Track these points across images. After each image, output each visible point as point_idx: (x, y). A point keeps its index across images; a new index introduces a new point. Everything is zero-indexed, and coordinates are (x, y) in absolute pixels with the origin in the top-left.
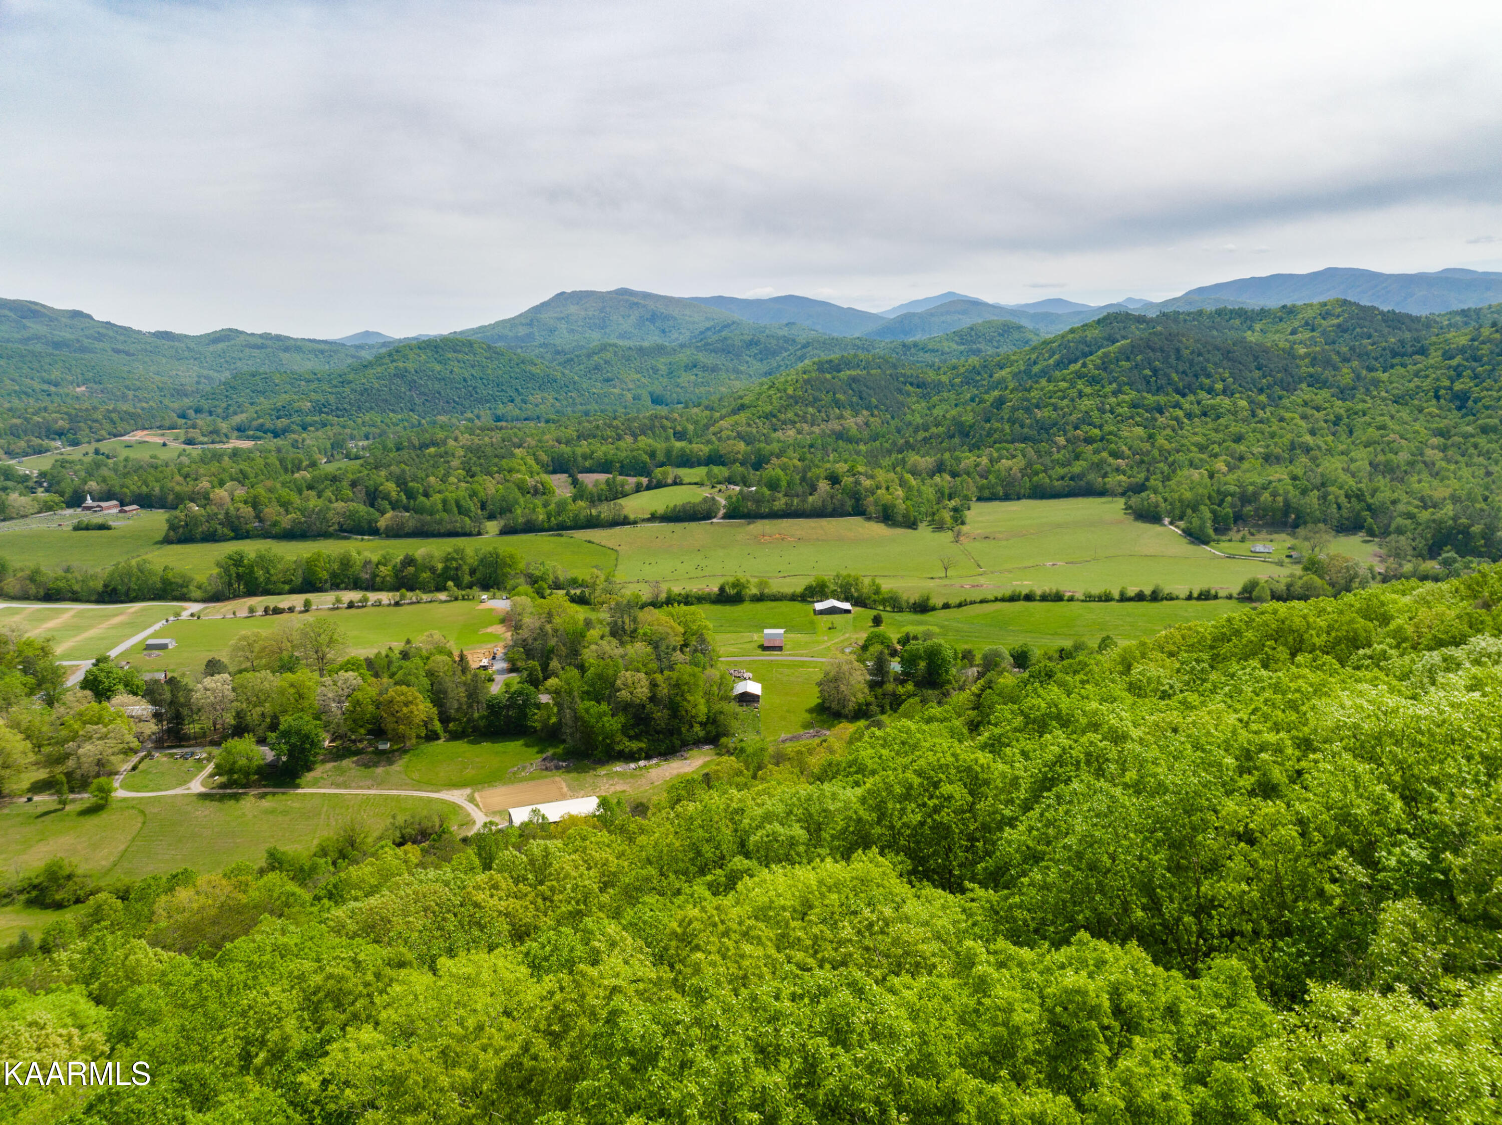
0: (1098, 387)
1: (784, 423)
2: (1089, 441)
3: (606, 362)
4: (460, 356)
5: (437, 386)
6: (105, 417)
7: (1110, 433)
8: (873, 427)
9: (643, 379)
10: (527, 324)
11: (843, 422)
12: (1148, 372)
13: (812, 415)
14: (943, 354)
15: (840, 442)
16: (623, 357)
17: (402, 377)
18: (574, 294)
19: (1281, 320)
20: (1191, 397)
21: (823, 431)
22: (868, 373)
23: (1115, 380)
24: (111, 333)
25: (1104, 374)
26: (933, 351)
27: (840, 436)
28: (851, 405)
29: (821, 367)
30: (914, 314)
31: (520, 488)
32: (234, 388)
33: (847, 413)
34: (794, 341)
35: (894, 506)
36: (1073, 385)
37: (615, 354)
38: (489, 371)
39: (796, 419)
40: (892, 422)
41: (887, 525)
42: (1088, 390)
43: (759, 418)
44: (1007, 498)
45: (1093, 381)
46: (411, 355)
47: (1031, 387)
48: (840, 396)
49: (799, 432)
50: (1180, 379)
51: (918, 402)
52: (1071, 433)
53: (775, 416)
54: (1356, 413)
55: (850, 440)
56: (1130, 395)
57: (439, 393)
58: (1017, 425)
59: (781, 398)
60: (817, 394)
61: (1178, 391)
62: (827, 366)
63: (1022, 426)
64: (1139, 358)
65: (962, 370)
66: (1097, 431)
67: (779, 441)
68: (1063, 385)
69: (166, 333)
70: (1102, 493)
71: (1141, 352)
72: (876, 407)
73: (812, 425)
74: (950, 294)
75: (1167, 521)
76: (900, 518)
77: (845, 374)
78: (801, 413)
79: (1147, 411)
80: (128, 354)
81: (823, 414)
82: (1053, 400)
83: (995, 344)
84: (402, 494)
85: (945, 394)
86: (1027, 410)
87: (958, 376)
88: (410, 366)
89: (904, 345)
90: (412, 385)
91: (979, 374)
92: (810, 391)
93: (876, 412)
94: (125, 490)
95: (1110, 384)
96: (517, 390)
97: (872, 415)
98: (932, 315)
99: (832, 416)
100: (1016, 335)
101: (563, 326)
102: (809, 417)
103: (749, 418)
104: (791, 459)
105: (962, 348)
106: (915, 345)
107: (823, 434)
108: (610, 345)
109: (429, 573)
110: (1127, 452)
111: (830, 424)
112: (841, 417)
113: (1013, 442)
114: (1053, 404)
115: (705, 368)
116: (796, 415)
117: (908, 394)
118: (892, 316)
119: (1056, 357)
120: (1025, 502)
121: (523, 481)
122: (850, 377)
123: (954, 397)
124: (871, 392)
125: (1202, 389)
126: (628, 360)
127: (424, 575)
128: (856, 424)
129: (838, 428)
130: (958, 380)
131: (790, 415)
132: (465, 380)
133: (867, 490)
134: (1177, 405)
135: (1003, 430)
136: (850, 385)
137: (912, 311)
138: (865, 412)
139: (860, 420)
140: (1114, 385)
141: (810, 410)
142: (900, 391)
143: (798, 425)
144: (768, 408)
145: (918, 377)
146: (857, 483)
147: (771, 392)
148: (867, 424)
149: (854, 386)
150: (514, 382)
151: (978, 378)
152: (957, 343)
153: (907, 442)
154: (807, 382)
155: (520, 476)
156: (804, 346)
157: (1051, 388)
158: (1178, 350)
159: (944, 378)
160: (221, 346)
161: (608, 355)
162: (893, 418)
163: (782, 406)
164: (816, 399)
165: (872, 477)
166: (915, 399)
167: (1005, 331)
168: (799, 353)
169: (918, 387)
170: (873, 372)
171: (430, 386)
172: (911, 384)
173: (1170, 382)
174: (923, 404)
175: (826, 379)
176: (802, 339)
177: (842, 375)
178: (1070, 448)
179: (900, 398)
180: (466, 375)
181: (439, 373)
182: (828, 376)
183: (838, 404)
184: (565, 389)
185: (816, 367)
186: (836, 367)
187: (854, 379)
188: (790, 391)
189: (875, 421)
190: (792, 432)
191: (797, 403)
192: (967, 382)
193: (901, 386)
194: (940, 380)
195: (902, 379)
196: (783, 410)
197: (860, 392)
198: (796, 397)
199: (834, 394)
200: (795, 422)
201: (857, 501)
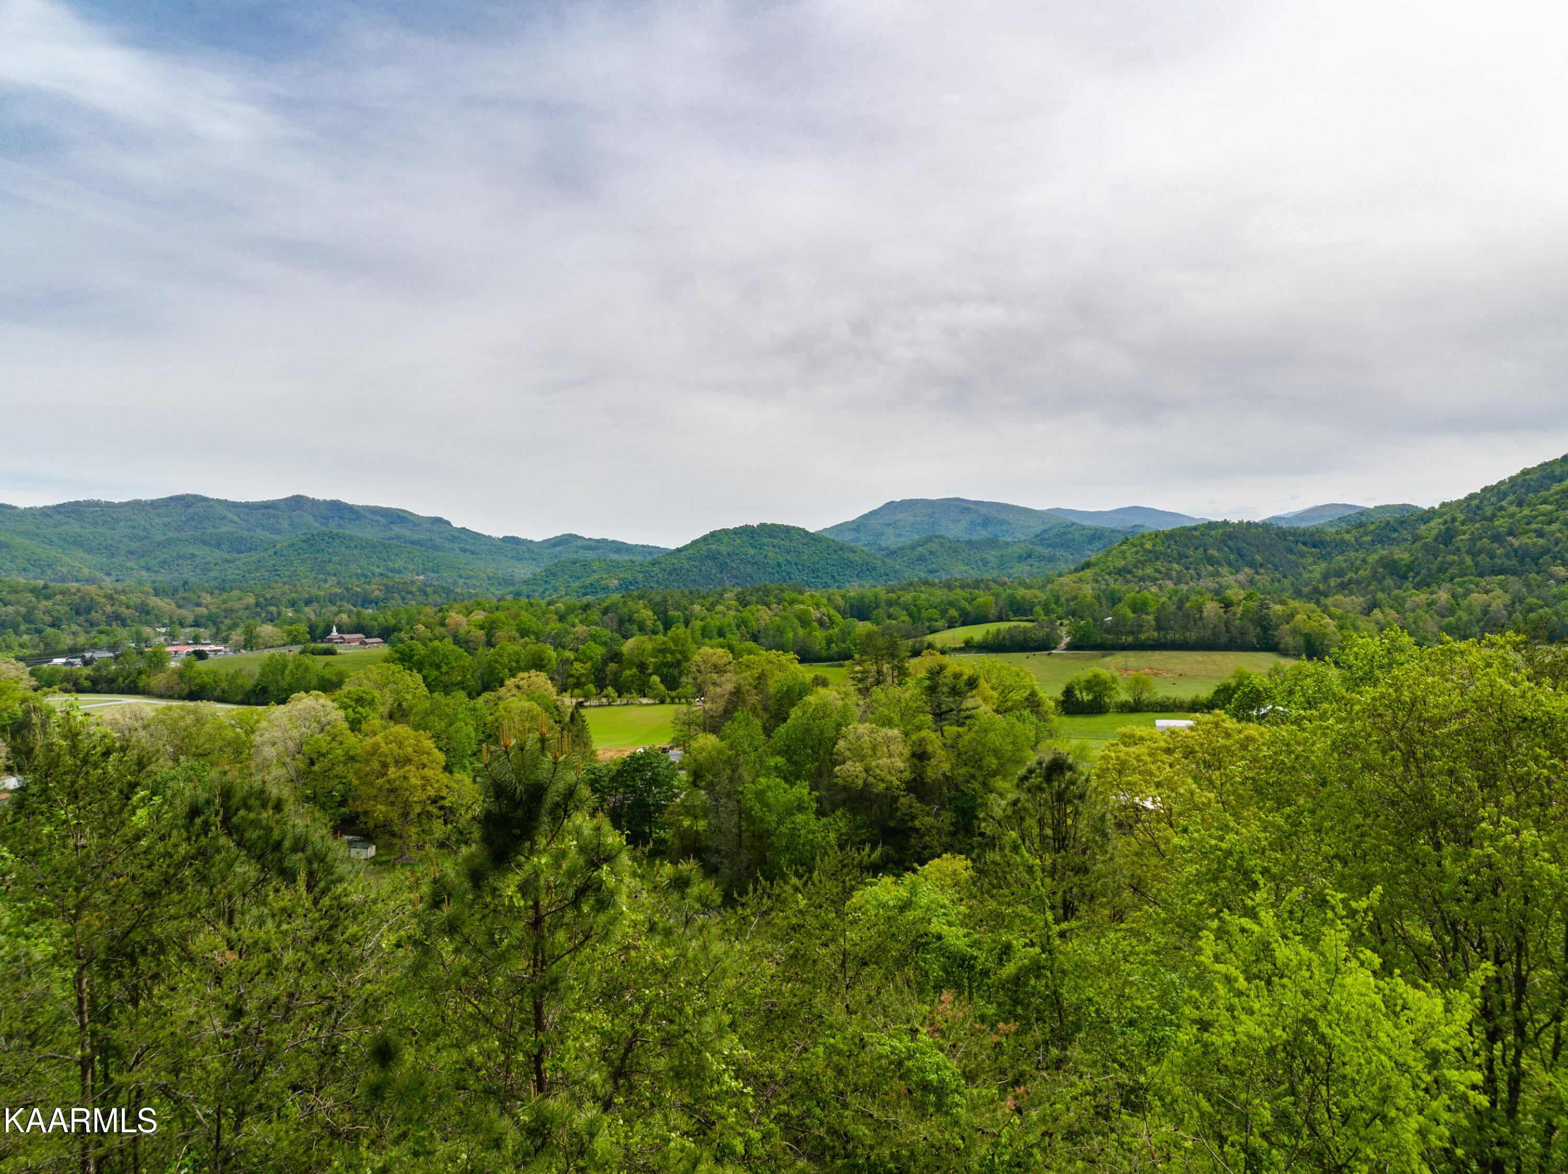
1: (1142, 579)
3: (931, 553)
4: (775, 541)
5: (749, 570)
6: (419, 589)
9: (971, 571)
10: (853, 530)
11: (1219, 579)
13: (1177, 572)
16: (950, 548)
17: (715, 558)
18: (904, 502)
24: (463, 536)
28: (1230, 564)
31: (799, 619)
32: (554, 575)
33: (1224, 570)
37: (942, 545)
38: (805, 557)
39: (1157, 575)
43: (1110, 574)
46: (726, 539)
48: (1212, 552)
51: (1315, 563)
53: (1129, 572)
57: (751, 577)
58: (1483, 556)
59: (1137, 553)
63: (1491, 556)
65: (1372, 528)
69: (513, 538)
72: (1261, 565)
73: (1179, 582)
78: (1163, 569)
80: (473, 553)
81: (1192, 572)
82: (1535, 526)
84: (659, 623)
86: (1496, 539)
87: (1367, 534)
88: (724, 549)
90: (723, 567)
91: (1395, 530)
92: (1174, 547)
93: (1262, 571)
94: (374, 623)
96: (833, 577)
97: (1257, 573)
99: (1204, 573)
101: (891, 530)
102: (1174, 573)
103: (1096, 574)
108: (937, 537)
109: (634, 670)
111: (1202, 581)
112: (1217, 574)
113: (1479, 575)
114: (1536, 531)
115: (1041, 558)
116: (1157, 571)
117: (1302, 555)
121: (806, 612)
124: (1254, 550)
126: (955, 551)
127: (628, 672)
128: (1238, 581)
129: (1213, 585)
130: (1368, 539)
131: (1149, 571)
132: (779, 565)
133: (1278, 616)
135: (1462, 563)
136: (1225, 542)
138: (1247, 570)
139: (1241, 577)
141: (1175, 566)
142: (1291, 551)
143: (1160, 582)
144: (1121, 563)
145: (1312, 535)
147: (1124, 547)
148: (1251, 581)
149: (1230, 542)
150: (830, 569)
155: (802, 607)
159: (1347, 537)
160: (557, 549)
161: (933, 546)
162: (1285, 577)
163: (1139, 561)
164: (1182, 556)
166: (1311, 560)
169: (1314, 546)
171: (742, 570)
172: (1305, 544)
174: (1323, 566)
177: (1213, 532)
179: (1293, 558)
180: (781, 560)
181: (753, 557)
183: (1211, 561)
184: (885, 578)
187: (1229, 536)
188: (1148, 546)
189: (1263, 579)
190: (1152, 589)
191: (1157, 558)
193: (1292, 546)
194: (1342, 539)
195: (1291, 538)
196: (1140, 565)
197: (1239, 550)
198: (1155, 552)
199: (1205, 551)
200: (1157, 579)
201: (1265, 629)
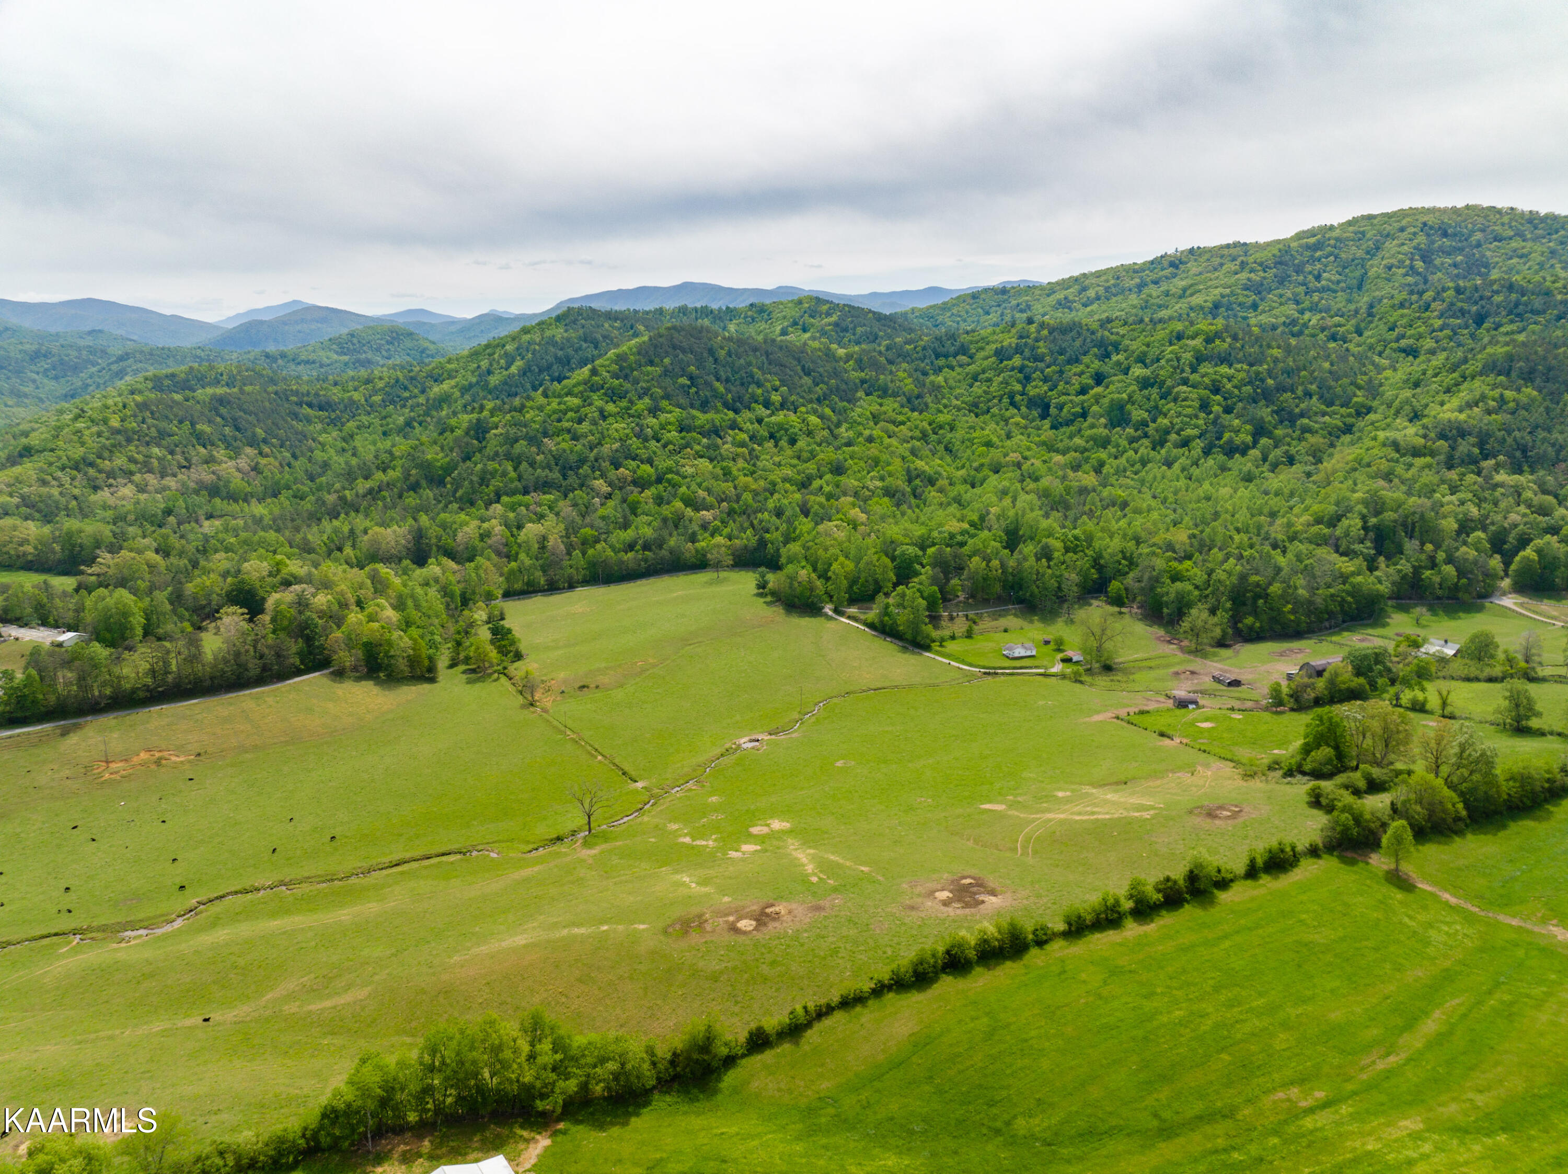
0: (624, 403)
1: (111, 474)
2: (641, 484)
7: (670, 470)
8: (267, 473)
11: (215, 467)
12: (684, 381)
13: (159, 459)
14: (321, 366)
15: (217, 501)
19: (753, 320)
20: (747, 414)
21: (184, 484)
22: (242, 391)
23: (646, 392)
25: (628, 386)
26: (307, 362)
27: (214, 491)
28: (224, 439)
29: (157, 383)
30: (262, 322)
33: (220, 453)
34: (104, 352)
35: (390, 643)
36: (587, 402)
39: (133, 467)
40: (297, 464)
41: (379, 682)
42: (611, 408)
43: (63, 469)
44: (552, 588)
45: (614, 395)
47: (523, 406)
48: (203, 428)
49: (141, 489)
50: (728, 391)
51: (325, 431)
52: (612, 474)
53: (91, 465)
54: (941, 427)
55: (233, 497)
56: (673, 415)
58: (524, 465)
59: (99, 435)
60: (163, 425)
61: (727, 406)
62: (167, 382)
63: (532, 464)
64: (667, 361)
65: (380, 384)
66: (646, 468)
67: (105, 507)
68: (574, 401)
70: (700, 564)
71: (667, 354)
72: (265, 441)
73: (163, 475)
74: (295, 302)
75: (828, 609)
76: (402, 665)
77: (204, 393)
78: (140, 457)
79: (704, 436)
81: (179, 457)
82: (566, 425)
83: (384, 353)
85: (365, 419)
86: (532, 440)
87: (375, 392)
89: (267, 356)
91: (406, 388)
92: (150, 421)
93: (266, 450)
95: (640, 398)
97: (262, 454)
98: (285, 323)
99: (194, 460)
100: (408, 343)
102: (155, 463)
104: (140, 552)
105: (346, 358)
106: (283, 356)
107: (184, 491)
110: (710, 499)
111: (193, 472)
112: (210, 460)
113: (526, 492)
114: (569, 431)
116: (131, 460)
117: (309, 421)
118: (230, 326)
119: (519, 363)
120: (582, 592)
122: (213, 397)
123: (377, 422)
124: (252, 418)
125: (756, 402)
128: (239, 470)
129: (208, 478)
130: (377, 398)
131: (120, 461)
133: (322, 614)
134: (734, 426)
135: (504, 474)
136: (216, 410)
137: (259, 318)
138: (248, 450)
139: (243, 463)
140: (647, 400)
141: (156, 451)
142: (296, 416)
143: (137, 478)
144: (78, 452)
145: (317, 395)
146: (302, 604)
147: (80, 425)
148: (255, 468)
149: (223, 411)
151: (407, 394)
152: (337, 353)
153: (342, 499)
154: (142, 407)
156: (121, 359)
157: (554, 405)
158: (711, 352)
159: (356, 396)
162: (294, 456)
163: (104, 447)
164: (163, 434)
165: (326, 585)
166: (319, 426)
167: (393, 338)
168: (114, 367)
169: (321, 409)
170: (248, 389)
172: (310, 405)
173: (716, 395)
174: (335, 434)
175: (173, 401)
176: (116, 350)
177: (199, 393)
178: (618, 494)
179: (299, 426)
182: (178, 397)
183: (202, 440)
185: (150, 385)
186: (185, 385)
187: (222, 401)
188: (115, 422)
189: (269, 464)
190: (127, 491)
191: (129, 440)
192: (391, 399)
193: (296, 409)
194: (350, 399)
195: (294, 399)
196: (106, 454)
197: (235, 419)
198: (126, 431)
199: (193, 424)
200: (131, 473)
201: (309, 640)
